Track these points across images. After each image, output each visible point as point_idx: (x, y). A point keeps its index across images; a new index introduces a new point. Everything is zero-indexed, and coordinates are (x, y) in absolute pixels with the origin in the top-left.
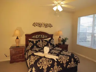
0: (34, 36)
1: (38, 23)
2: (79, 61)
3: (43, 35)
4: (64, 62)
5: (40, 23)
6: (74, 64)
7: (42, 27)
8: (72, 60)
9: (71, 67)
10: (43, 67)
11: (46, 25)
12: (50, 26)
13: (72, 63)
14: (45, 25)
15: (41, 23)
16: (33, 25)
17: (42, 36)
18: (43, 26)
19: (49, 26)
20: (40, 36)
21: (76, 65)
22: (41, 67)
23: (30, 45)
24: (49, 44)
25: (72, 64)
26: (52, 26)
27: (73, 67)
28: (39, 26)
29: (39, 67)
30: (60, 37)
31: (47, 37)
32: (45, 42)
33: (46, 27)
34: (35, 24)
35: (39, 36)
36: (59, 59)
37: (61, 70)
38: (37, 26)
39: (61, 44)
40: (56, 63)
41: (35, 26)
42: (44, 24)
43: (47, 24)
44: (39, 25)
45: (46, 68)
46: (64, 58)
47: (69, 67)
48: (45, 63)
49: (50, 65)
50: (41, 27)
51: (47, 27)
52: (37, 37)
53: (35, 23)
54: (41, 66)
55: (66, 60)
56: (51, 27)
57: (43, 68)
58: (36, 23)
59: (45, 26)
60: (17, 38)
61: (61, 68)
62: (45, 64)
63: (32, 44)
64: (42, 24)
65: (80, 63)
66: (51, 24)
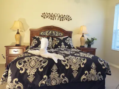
0: (42, 33)
1: (49, 14)
2: (110, 72)
3: (57, 32)
4: (75, 68)
5: (52, 14)
6: (97, 74)
7: (55, 19)
8: (93, 65)
9: (90, 79)
10: (26, 70)
11: (62, 17)
12: (69, 18)
13: (93, 71)
14: (60, 16)
15: (54, 14)
16: (42, 16)
17: (55, 33)
18: (57, 18)
19: (66, 19)
20: (52, 34)
21: (101, 78)
22: (22, 70)
23: (34, 43)
24: (63, 43)
25: (93, 75)
26: (71, 19)
27: (93, 79)
28: (50, 18)
29: (19, 69)
30: (83, 36)
31: (62, 34)
32: (56, 40)
33: (61, 19)
34: (44, 15)
35: (50, 33)
36: (64, 61)
37: (65, 81)
38: (48, 17)
39: (84, 47)
40: (55, 68)
41: (44, 18)
42: (58, 16)
43: (63, 15)
44: (52, 16)
45: (34, 74)
46: (74, 60)
47: (84, 79)
48: (33, 64)
49: (42, 69)
50: (53, 19)
51: (63, 20)
52: (48, 34)
53: (44, 13)
54: (23, 68)
55: (80, 65)
56: (69, 20)
57: (28, 72)
58: (47, 13)
59: (59, 19)
60: (18, 33)
61: (66, 79)
62: (31, 65)
63: (36, 41)
64: (56, 16)
65: (110, 75)
66: (69, 16)
